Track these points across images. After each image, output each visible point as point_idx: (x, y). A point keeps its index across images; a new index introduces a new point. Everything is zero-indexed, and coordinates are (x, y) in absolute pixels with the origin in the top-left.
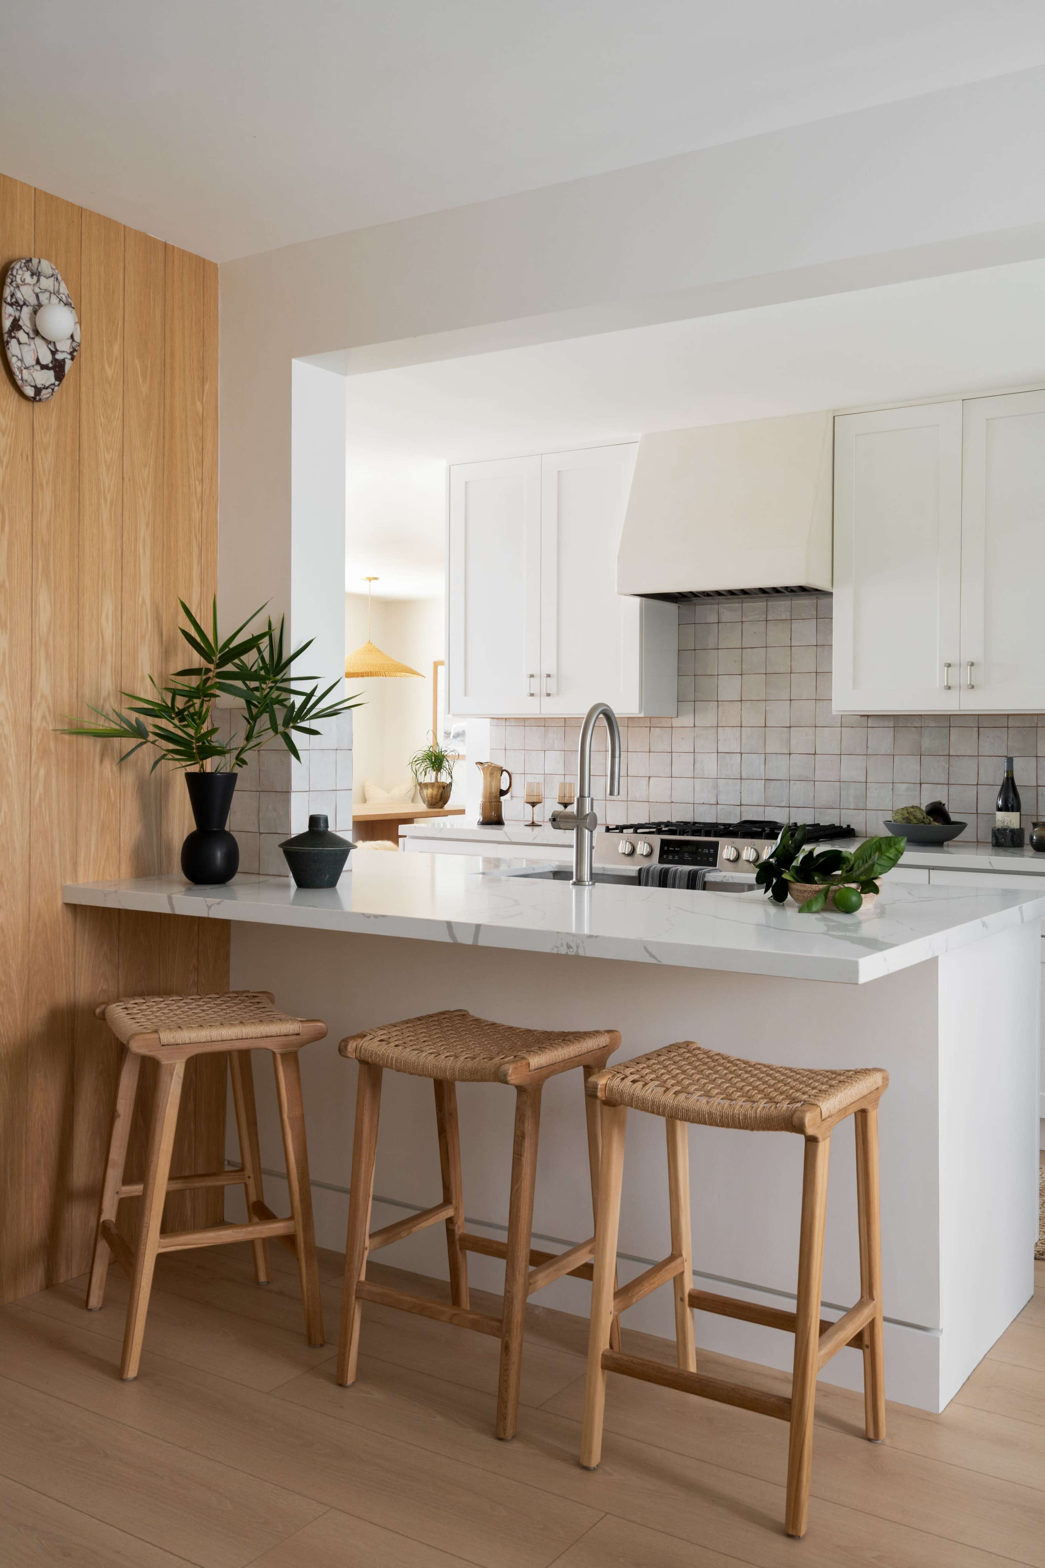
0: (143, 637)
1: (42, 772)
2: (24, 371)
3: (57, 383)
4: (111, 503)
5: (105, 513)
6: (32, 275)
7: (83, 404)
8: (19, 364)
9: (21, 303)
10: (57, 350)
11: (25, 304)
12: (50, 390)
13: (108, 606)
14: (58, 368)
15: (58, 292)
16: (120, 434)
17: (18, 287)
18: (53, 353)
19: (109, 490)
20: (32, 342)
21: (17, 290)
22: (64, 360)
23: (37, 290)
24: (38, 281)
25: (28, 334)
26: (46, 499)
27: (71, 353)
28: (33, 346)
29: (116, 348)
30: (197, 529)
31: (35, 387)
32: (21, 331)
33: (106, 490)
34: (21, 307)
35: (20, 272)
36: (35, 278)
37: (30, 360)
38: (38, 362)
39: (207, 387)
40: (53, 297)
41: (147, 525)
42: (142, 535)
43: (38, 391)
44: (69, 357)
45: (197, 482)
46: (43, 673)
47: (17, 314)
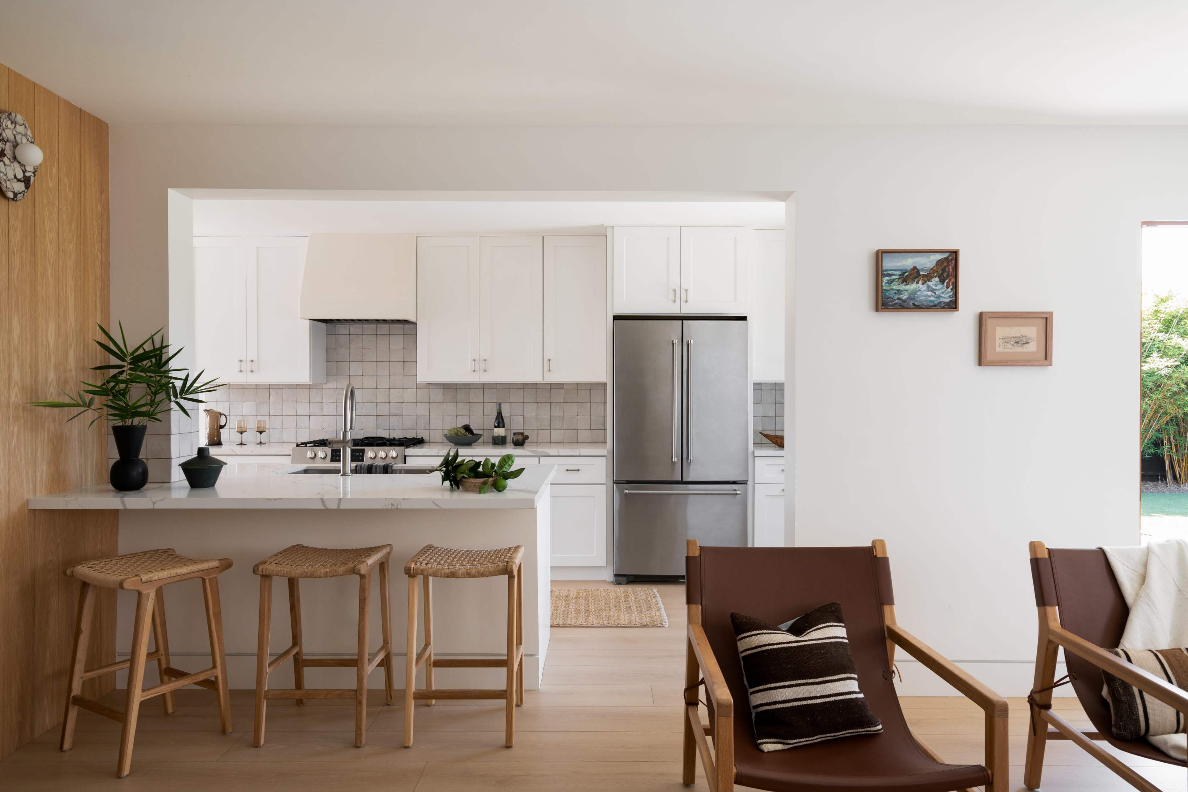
0: (71, 345)
1: (16, 430)
2: (8, 182)
3: (26, 190)
4: (53, 265)
5: (50, 271)
6: (12, 123)
7: (37, 204)
8: (5, 177)
9: (6, 140)
10: (26, 170)
11: (8, 141)
12: (22, 195)
13: (52, 326)
14: (26, 181)
15: (27, 134)
16: (57, 222)
17: (4, 130)
18: (24, 172)
19: (51, 256)
20: (12, 165)
21: (3, 132)
22: (30, 177)
23: (15, 133)
24: (15, 127)
25: (9, 159)
26: (16, 260)
27: (34, 173)
28: (12, 167)
29: (54, 170)
30: (99, 280)
31: (14, 192)
32: (6, 157)
33: (50, 257)
34: (6, 142)
35: (5, 120)
36: (14, 125)
37: (11, 176)
38: (15, 177)
39: (103, 195)
40: (24, 138)
41: (72, 278)
42: (70, 283)
43: (15, 195)
44: (33, 175)
45: (99, 253)
46: (16, 369)
47: (3, 147)
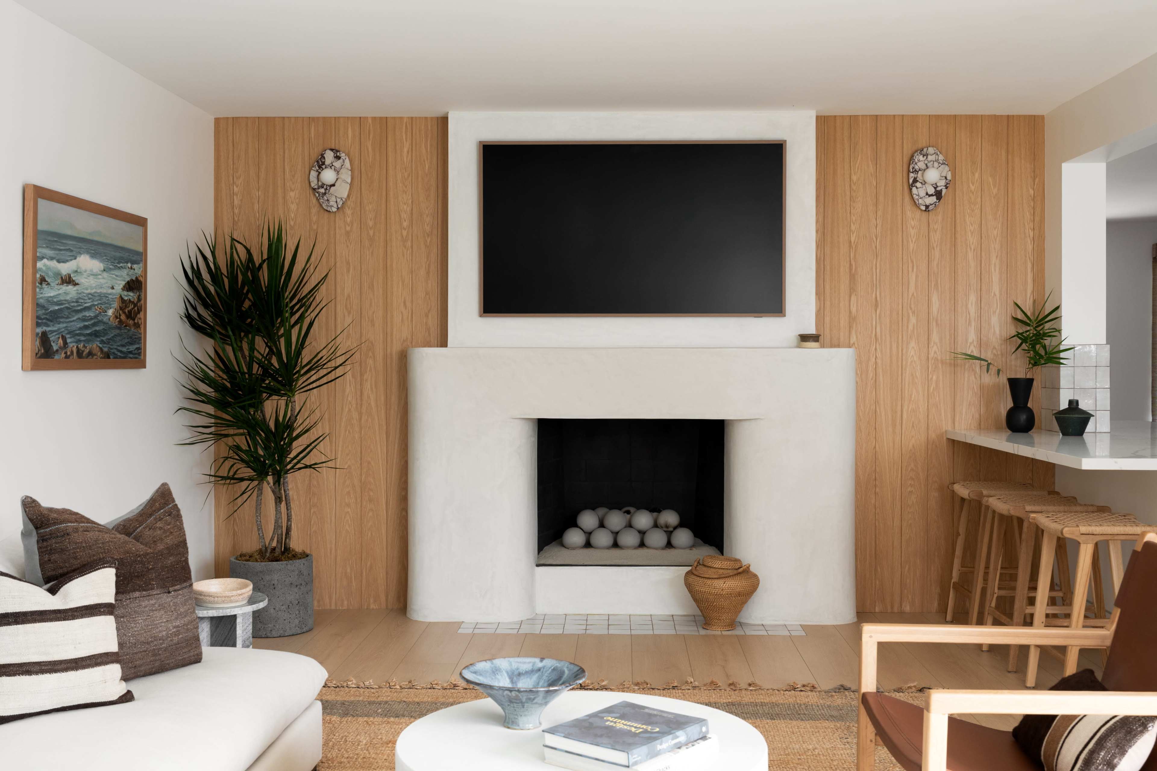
0: (994, 312)
1: (934, 378)
2: (920, 200)
3: (938, 201)
4: (974, 250)
5: (970, 255)
6: (924, 156)
7: (957, 207)
8: (917, 197)
9: (918, 170)
10: (937, 186)
11: (920, 170)
12: (934, 205)
13: (973, 298)
14: (938, 195)
15: (938, 160)
16: (979, 215)
17: (916, 164)
18: (935, 188)
19: (973, 243)
20: (924, 186)
21: (916, 165)
22: (941, 190)
23: (926, 162)
24: (927, 158)
25: (922, 183)
26: (936, 254)
27: (945, 186)
28: (924, 188)
29: (977, 175)
30: (1030, 254)
31: (926, 206)
32: (918, 183)
33: (971, 243)
34: (918, 172)
35: (917, 157)
36: (925, 157)
37: (922, 193)
38: (927, 194)
39: (1037, 180)
40: (935, 163)
41: (997, 257)
42: (993, 262)
43: (927, 207)
44: (944, 187)
45: (1030, 231)
46: (935, 332)
47: (916, 176)
